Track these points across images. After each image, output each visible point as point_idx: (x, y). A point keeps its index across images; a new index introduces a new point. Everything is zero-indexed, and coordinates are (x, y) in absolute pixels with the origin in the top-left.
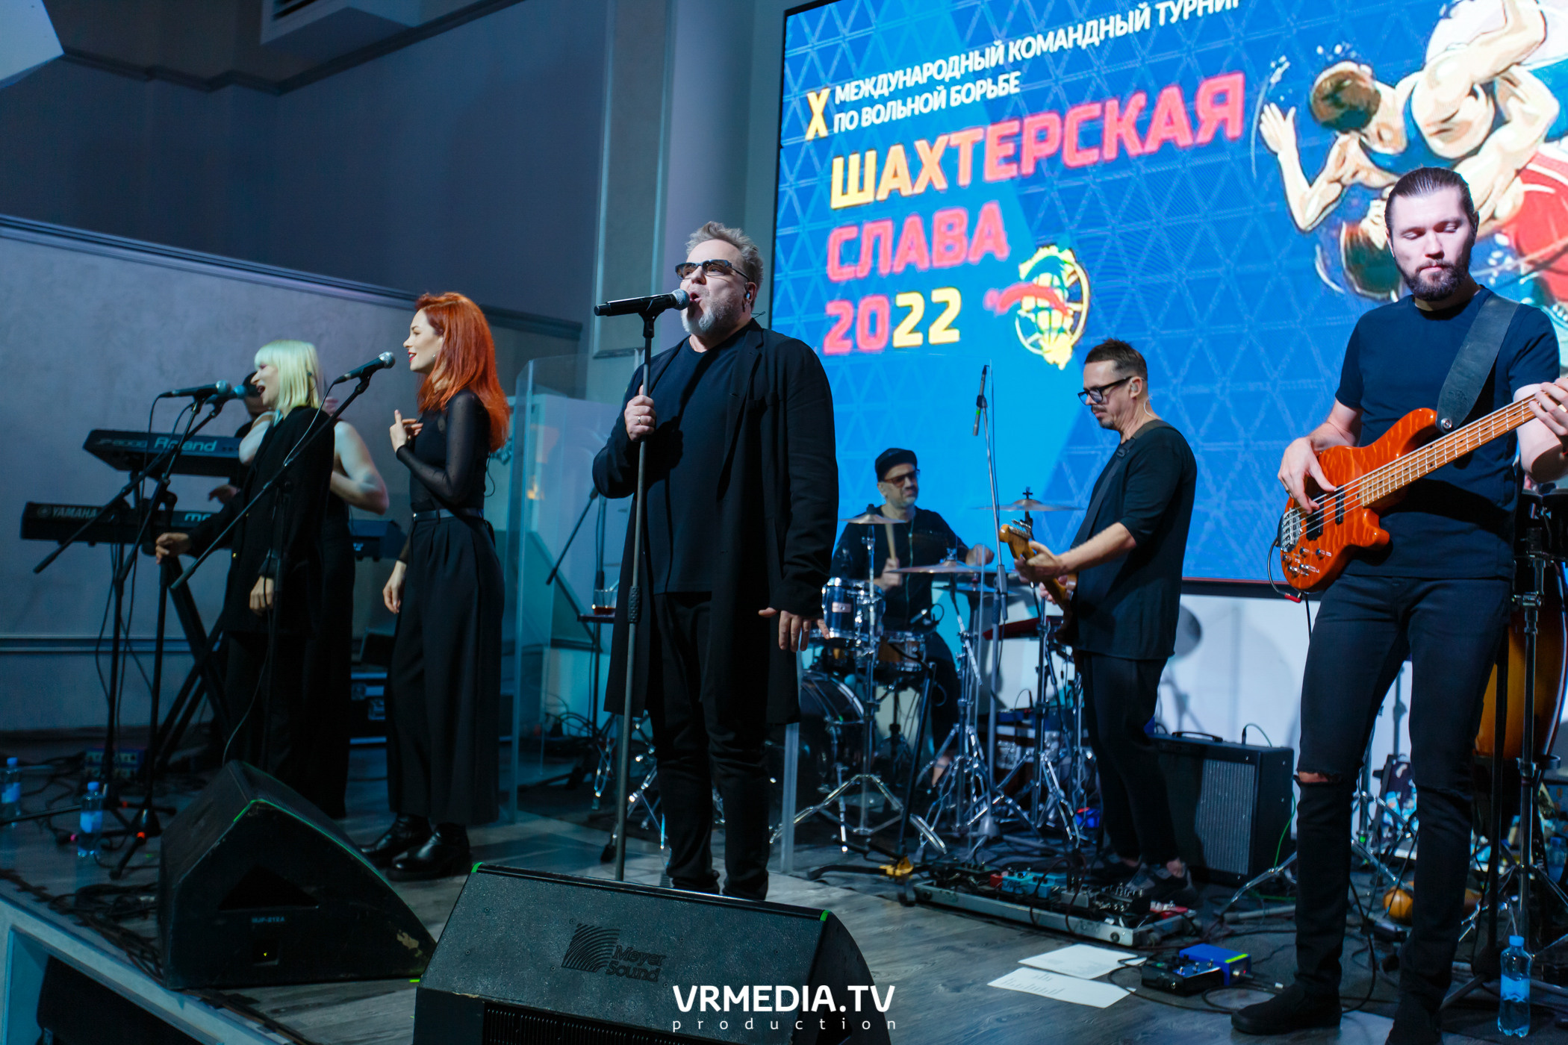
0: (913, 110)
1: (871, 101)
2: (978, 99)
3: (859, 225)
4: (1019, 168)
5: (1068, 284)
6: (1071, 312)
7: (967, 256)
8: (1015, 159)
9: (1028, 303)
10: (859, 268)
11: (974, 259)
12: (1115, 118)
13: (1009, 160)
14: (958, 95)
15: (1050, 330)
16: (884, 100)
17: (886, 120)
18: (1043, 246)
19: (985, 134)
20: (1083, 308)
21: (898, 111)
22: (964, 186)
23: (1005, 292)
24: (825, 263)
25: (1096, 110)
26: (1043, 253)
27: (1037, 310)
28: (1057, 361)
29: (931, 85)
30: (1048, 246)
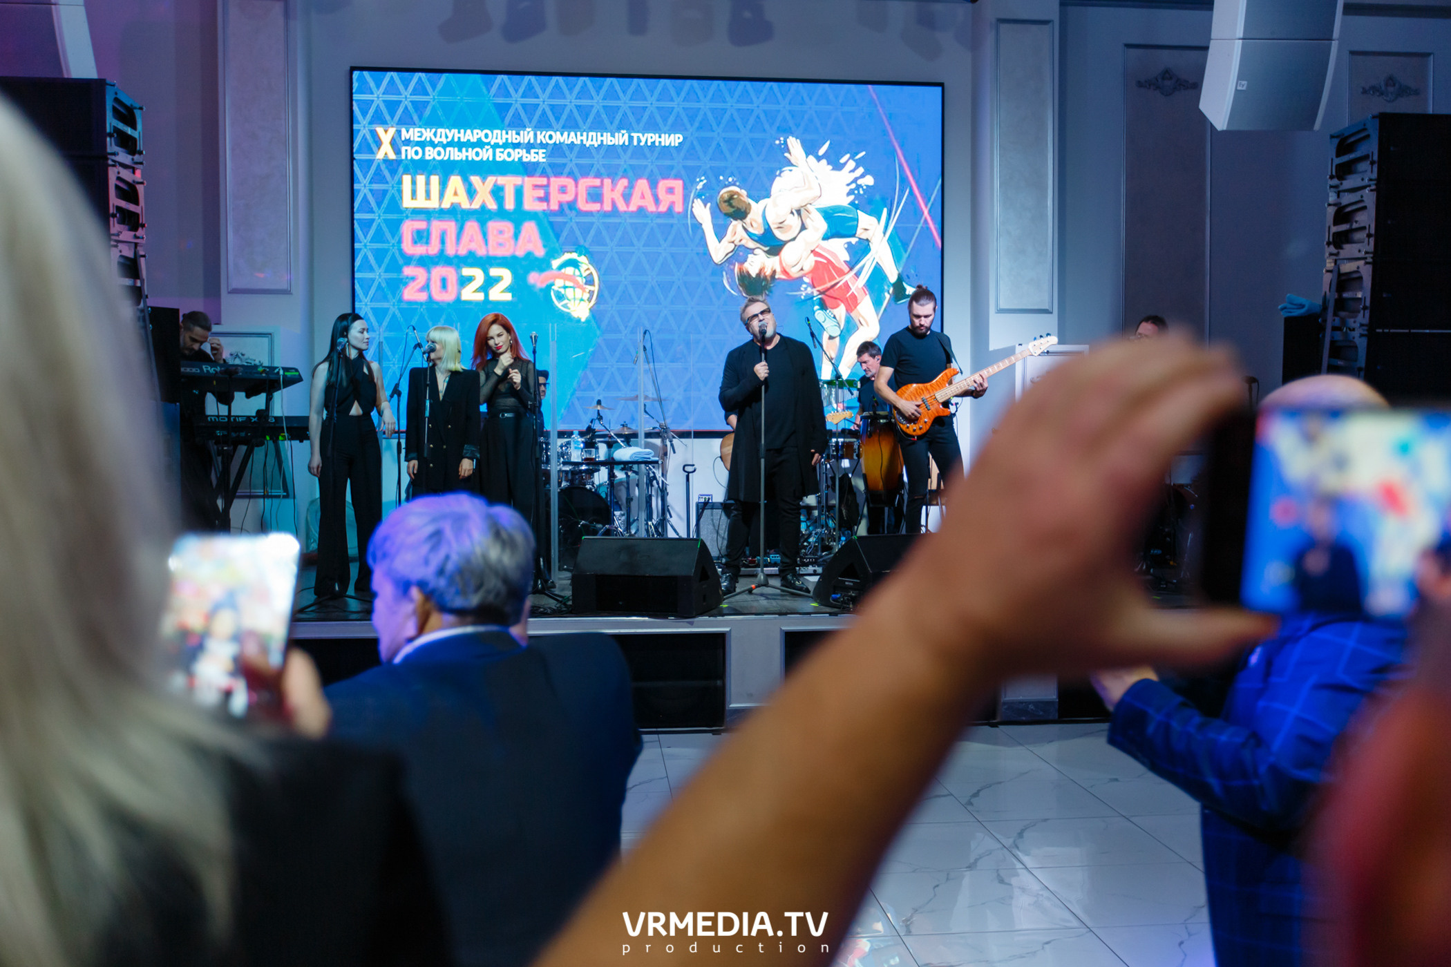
0: (466, 157)
1: (432, 144)
2: (516, 160)
3: (428, 221)
4: (548, 205)
5: (585, 274)
6: (588, 291)
7: (514, 251)
8: (545, 200)
9: (559, 283)
10: (430, 249)
11: (520, 253)
12: (610, 189)
13: (540, 199)
14: (501, 154)
15: (575, 299)
16: (443, 145)
17: (446, 158)
18: (568, 252)
20: (596, 288)
21: (455, 154)
22: (510, 210)
23: (543, 275)
24: (400, 241)
25: (597, 182)
26: (567, 256)
27: (565, 287)
28: (580, 317)
29: (480, 144)
30: (571, 252)
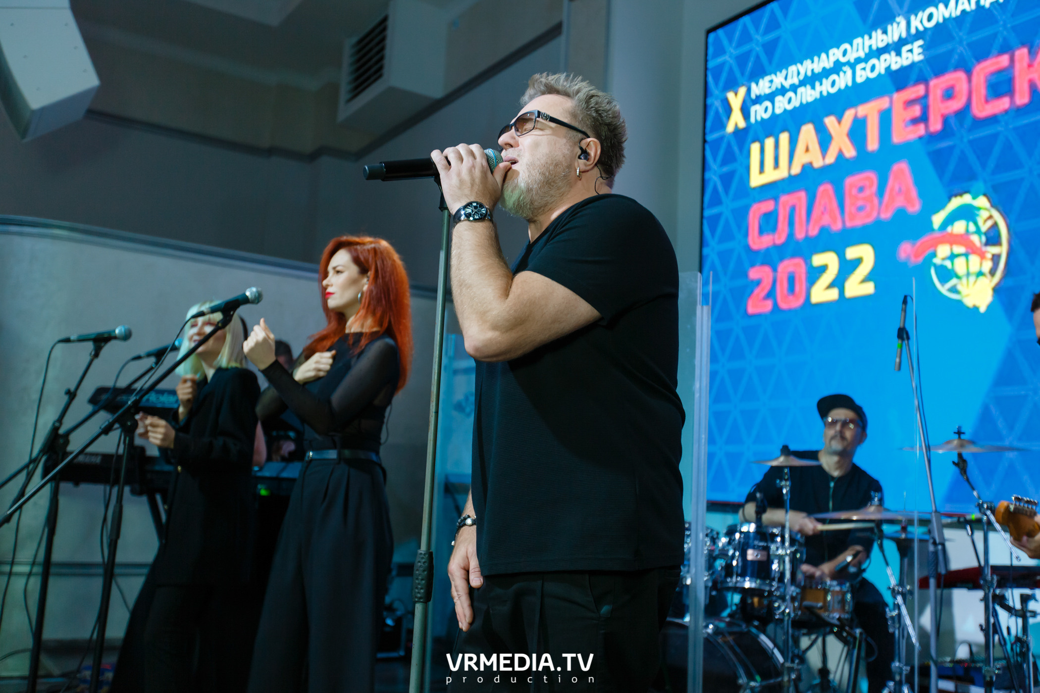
0: (821, 92)
1: (782, 91)
2: (883, 72)
3: (776, 199)
4: (927, 127)
5: (984, 228)
6: (989, 256)
7: (879, 213)
8: (923, 118)
9: (943, 251)
10: (776, 236)
11: (886, 215)
12: (1025, 66)
13: (915, 121)
14: (863, 72)
15: (968, 274)
16: (794, 88)
17: (798, 105)
18: (956, 196)
19: (891, 102)
20: (1002, 250)
21: (808, 95)
22: (873, 152)
23: (918, 243)
24: (747, 235)
25: (1004, 60)
26: (956, 203)
27: (952, 257)
28: (977, 304)
29: (837, 68)
30: (961, 195)
